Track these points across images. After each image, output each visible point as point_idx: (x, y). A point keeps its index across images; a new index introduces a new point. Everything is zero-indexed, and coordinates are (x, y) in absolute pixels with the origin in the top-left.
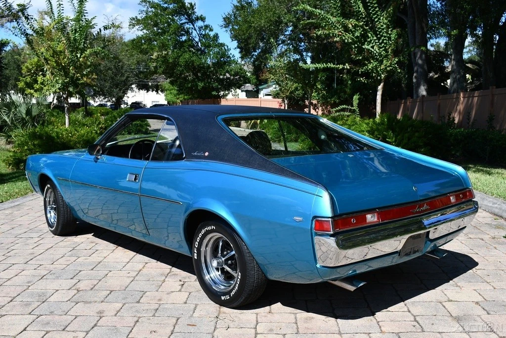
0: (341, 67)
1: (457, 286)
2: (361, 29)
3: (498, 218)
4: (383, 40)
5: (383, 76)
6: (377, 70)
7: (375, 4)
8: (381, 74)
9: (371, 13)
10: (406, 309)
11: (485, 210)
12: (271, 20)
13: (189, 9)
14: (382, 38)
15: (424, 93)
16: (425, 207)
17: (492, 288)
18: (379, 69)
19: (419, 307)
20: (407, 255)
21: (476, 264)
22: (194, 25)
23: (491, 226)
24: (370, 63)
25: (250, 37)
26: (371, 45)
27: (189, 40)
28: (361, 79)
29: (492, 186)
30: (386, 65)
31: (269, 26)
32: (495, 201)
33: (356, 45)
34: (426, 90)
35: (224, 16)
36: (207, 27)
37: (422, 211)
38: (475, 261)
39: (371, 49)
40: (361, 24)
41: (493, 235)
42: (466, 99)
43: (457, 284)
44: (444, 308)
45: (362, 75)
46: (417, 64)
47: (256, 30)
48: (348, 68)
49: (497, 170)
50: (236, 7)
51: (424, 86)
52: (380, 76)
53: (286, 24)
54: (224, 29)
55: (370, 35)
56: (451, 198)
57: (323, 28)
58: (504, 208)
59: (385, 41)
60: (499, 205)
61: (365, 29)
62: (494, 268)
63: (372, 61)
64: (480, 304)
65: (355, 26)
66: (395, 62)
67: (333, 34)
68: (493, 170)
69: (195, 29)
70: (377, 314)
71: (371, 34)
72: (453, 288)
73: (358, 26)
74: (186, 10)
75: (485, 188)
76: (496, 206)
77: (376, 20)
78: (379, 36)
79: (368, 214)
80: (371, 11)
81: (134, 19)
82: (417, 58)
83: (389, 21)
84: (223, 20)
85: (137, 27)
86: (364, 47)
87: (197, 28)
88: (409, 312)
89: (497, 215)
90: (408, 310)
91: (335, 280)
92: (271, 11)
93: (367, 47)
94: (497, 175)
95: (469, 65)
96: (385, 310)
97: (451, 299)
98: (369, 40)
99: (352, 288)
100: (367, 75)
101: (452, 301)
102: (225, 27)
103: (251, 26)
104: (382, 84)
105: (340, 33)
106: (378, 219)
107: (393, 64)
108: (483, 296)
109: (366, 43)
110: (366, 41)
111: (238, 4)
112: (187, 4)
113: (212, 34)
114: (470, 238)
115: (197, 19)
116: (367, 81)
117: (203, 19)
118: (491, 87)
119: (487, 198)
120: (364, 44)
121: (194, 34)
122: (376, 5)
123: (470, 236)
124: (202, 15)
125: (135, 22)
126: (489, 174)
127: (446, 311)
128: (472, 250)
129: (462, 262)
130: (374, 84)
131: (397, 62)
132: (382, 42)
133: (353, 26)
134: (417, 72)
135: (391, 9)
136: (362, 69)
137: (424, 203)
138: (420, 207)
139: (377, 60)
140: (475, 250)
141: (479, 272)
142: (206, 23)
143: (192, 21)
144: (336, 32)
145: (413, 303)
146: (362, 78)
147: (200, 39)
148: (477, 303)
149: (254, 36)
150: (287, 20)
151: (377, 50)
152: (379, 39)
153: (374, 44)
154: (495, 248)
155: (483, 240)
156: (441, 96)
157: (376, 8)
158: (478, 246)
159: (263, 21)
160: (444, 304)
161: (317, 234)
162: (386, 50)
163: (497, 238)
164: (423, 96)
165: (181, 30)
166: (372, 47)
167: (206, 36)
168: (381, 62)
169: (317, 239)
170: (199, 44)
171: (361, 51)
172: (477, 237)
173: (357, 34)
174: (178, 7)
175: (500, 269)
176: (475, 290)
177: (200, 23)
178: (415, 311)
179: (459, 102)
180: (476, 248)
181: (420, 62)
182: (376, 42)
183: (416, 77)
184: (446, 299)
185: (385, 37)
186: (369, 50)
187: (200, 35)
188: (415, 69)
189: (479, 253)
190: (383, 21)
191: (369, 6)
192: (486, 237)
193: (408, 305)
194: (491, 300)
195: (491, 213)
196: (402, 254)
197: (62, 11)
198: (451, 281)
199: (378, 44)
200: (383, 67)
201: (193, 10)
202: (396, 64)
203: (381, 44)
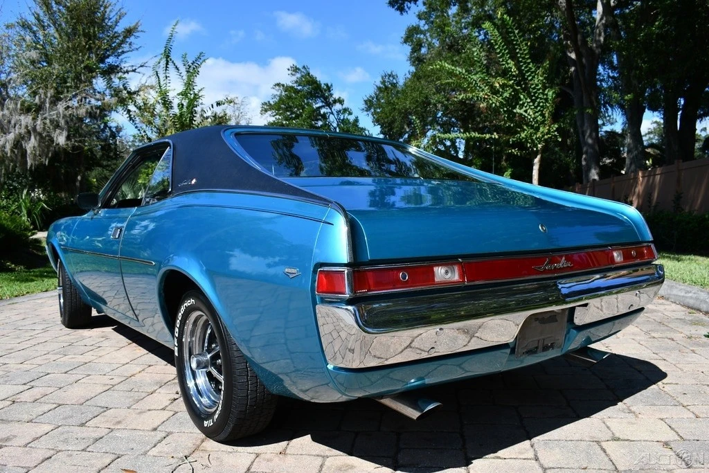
0: (488, 136)
1: (630, 412)
2: (511, 90)
3: (694, 311)
4: (539, 103)
5: (539, 146)
6: (532, 140)
7: (528, 59)
8: (537, 145)
9: (523, 70)
10: (531, 454)
11: (675, 303)
12: (417, 101)
13: (325, 91)
14: (538, 100)
15: (596, 177)
16: (563, 263)
17: (691, 415)
18: (534, 138)
19: (557, 450)
20: (531, 352)
21: (664, 375)
22: (331, 109)
23: (685, 322)
24: (524, 130)
25: (393, 121)
26: (524, 109)
27: (326, 124)
28: (513, 150)
29: (683, 272)
30: (543, 132)
31: (416, 107)
32: (689, 289)
33: (505, 109)
34: (597, 174)
35: (366, 99)
36: (345, 110)
37: (556, 270)
38: (661, 371)
39: (524, 113)
40: (511, 82)
41: (688, 333)
42: (646, 178)
43: (631, 408)
44: (603, 454)
45: (513, 146)
46: (586, 144)
47: (400, 113)
48: (497, 137)
49: (688, 257)
50: (379, 88)
51: (595, 169)
52: (536, 146)
53: (435, 105)
54: (366, 113)
55: (522, 97)
56: (615, 254)
57: (465, 90)
58: (702, 298)
59: (541, 104)
60: (694, 293)
61: (515, 90)
62: (694, 382)
63: (525, 127)
64: (672, 446)
65: (503, 86)
66: (555, 129)
67: (477, 97)
68: (684, 257)
69: (332, 113)
70: (476, 462)
71: (524, 96)
72: (622, 415)
73: (507, 86)
74: (322, 92)
75: (673, 274)
76: (690, 295)
77: (530, 78)
78: (534, 98)
79: (438, 265)
80: (523, 68)
81: (266, 104)
82: (586, 137)
83: (545, 78)
84: (364, 103)
85: (269, 113)
86: (515, 111)
87: (335, 112)
88: (537, 459)
89: (692, 308)
90: (536, 456)
91: (382, 396)
92: (417, 91)
93: (519, 111)
94: (688, 261)
95: (649, 150)
96: (492, 455)
97: (617, 435)
98: (521, 102)
99: (414, 414)
100: (520, 145)
101: (618, 439)
102: (367, 111)
103: (395, 109)
104: (539, 157)
105: (486, 97)
106: (462, 275)
107: (552, 132)
108: (677, 430)
109: (518, 106)
110: (517, 104)
111: (381, 86)
112: (323, 85)
113: (351, 118)
114: (654, 338)
115: (335, 101)
116: (521, 154)
117: (341, 101)
118: (676, 161)
119: (678, 286)
120: (515, 108)
121: (332, 118)
122: (529, 61)
123: (653, 335)
124: (340, 98)
125: (267, 107)
126: (678, 260)
127: (606, 459)
128: (656, 354)
129: (640, 372)
130: (529, 157)
131: (557, 128)
132: (538, 105)
133: (500, 85)
134: (586, 153)
135: (546, 64)
136: (514, 138)
137: (561, 257)
138: (551, 262)
139: (532, 127)
140: (661, 355)
141: (667, 388)
142: (344, 106)
143: (329, 105)
144: (481, 94)
145: (546, 442)
146: (515, 149)
147: (338, 125)
148: (666, 444)
149: (398, 119)
150: (436, 101)
151: (531, 113)
152: (533, 101)
153: (528, 108)
154: (693, 351)
155: (673, 340)
156: (615, 178)
157: (529, 64)
158: (667, 349)
159: (408, 102)
160: (604, 445)
161: (323, 301)
162: (543, 115)
163: (695, 338)
164: (594, 180)
165: (316, 115)
166: (526, 111)
167: (344, 121)
168: (537, 129)
169: (322, 309)
170: (338, 130)
171: (512, 116)
172: (664, 335)
173: (506, 95)
174: (312, 88)
175: (704, 383)
176: (662, 420)
177: (338, 107)
178: (546, 460)
179: (637, 183)
180: (663, 351)
181: (590, 141)
182: (530, 106)
183: (585, 159)
184: (609, 436)
185: (541, 99)
186: (522, 114)
187: (339, 120)
188: (585, 149)
189: (667, 359)
190: (538, 80)
191: (521, 62)
192: (677, 336)
193: (536, 446)
194: (692, 438)
195: (683, 306)
196: (518, 350)
197: (168, 85)
198: (620, 403)
199: (533, 107)
200: (539, 135)
201: (330, 91)
202: (555, 131)
203: (536, 107)
